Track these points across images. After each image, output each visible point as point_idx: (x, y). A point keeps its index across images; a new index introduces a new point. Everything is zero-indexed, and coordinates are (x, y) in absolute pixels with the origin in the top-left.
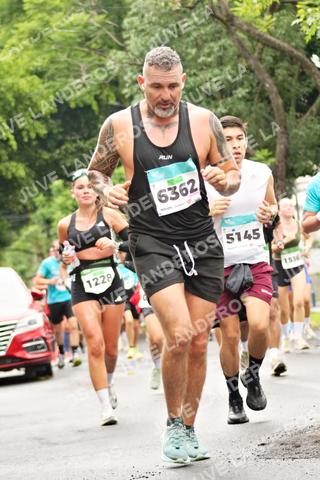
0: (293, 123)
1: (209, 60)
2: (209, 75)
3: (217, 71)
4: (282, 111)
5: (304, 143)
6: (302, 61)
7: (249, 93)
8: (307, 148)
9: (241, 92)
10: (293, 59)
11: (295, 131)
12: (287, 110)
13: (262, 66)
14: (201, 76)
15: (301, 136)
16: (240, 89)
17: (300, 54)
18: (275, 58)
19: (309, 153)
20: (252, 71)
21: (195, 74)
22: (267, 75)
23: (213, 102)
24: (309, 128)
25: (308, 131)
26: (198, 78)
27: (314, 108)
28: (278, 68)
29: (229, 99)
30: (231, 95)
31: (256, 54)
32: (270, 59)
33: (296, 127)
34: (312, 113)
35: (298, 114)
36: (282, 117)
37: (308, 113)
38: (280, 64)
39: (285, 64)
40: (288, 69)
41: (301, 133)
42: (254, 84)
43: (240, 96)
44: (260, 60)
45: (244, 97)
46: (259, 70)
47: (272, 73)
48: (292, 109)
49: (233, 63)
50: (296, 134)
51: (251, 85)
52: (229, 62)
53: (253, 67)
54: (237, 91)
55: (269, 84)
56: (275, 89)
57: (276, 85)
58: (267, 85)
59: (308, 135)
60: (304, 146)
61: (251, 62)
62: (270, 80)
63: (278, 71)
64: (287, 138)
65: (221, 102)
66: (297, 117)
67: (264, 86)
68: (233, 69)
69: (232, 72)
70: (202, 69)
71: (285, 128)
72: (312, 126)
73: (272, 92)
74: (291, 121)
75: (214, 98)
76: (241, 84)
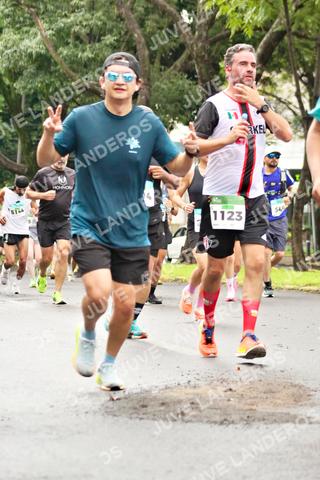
0: (156, 75)
1: (82, 3)
2: (80, 19)
3: (88, 16)
4: (147, 62)
5: (164, 96)
6: (174, 16)
7: (117, 41)
8: (167, 102)
9: (109, 39)
10: (164, 13)
11: (157, 83)
12: (152, 63)
13: (132, 16)
14: (72, 18)
15: (163, 89)
16: (109, 36)
17: (172, 9)
18: (146, 9)
19: (169, 107)
20: (122, 20)
21: (66, 15)
22: (136, 25)
23: (81, 46)
24: (172, 83)
25: (171, 85)
26: (69, 20)
27: (178, 63)
28: (148, 20)
29: (97, 45)
30: (99, 41)
31: (128, 3)
32: (141, 9)
33: (158, 80)
34: (175, 68)
35: (163, 67)
36: (147, 69)
37: (172, 68)
38: (151, 16)
39: (156, 17)
40: (157, 22)
41: (163, 86)
42: (123, 33)
43: (108, 42)
44: (132, 9)
45: (111, 44)
46: (129, 19)
47: (142, 24)
48: (157, 61)
49: (105, 9)
50: (159, 87)
51: (120, 34)
52: (101, 7)
53: (123, 16)
54: (106, 38)
55: (137, 35)
56: (143, 40)
57: (145, 36)
58: (136, 35)
59: (170, 89)
60: (164, 100)
61: (123, 10)
62: (139, 31)
63: (148, 23)
64: (149, 90)
65: (88, 46)
66: (161, 70)
67: (132, 36)
68: (104, 15)
69: (103, 18)
70: (73, 12)
71: (149, 79)
72: (175, 80)
73: (140, 43)
74: (154, 74)
75: (81, 42)
76: (111, 31)
